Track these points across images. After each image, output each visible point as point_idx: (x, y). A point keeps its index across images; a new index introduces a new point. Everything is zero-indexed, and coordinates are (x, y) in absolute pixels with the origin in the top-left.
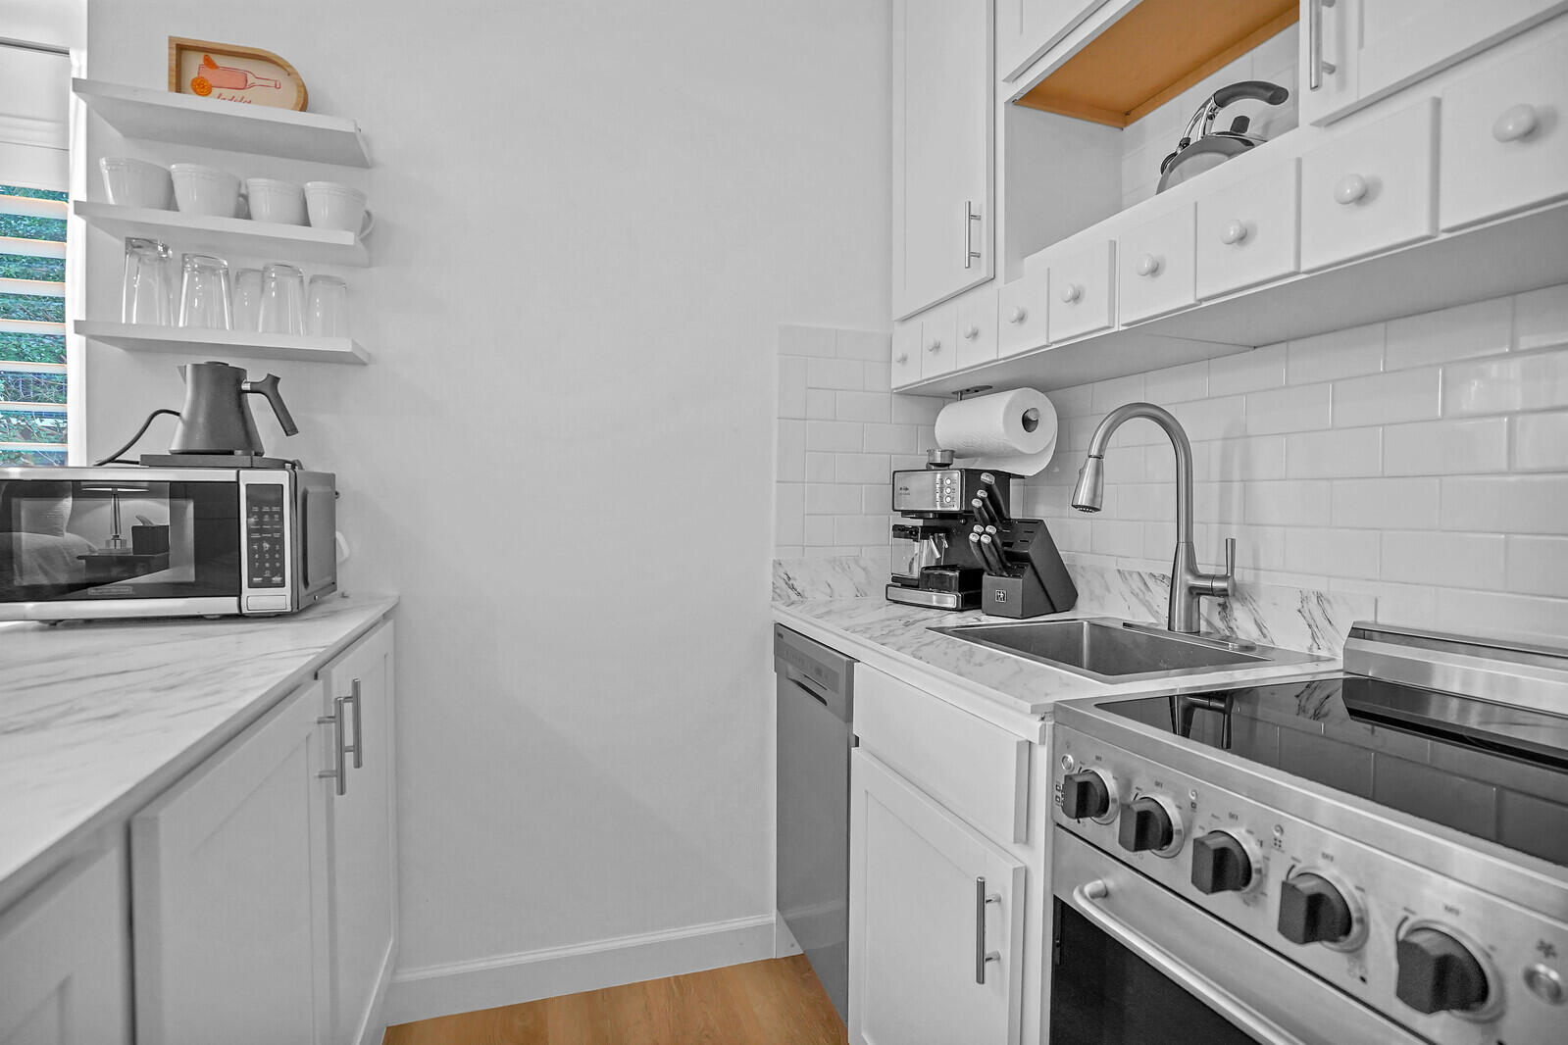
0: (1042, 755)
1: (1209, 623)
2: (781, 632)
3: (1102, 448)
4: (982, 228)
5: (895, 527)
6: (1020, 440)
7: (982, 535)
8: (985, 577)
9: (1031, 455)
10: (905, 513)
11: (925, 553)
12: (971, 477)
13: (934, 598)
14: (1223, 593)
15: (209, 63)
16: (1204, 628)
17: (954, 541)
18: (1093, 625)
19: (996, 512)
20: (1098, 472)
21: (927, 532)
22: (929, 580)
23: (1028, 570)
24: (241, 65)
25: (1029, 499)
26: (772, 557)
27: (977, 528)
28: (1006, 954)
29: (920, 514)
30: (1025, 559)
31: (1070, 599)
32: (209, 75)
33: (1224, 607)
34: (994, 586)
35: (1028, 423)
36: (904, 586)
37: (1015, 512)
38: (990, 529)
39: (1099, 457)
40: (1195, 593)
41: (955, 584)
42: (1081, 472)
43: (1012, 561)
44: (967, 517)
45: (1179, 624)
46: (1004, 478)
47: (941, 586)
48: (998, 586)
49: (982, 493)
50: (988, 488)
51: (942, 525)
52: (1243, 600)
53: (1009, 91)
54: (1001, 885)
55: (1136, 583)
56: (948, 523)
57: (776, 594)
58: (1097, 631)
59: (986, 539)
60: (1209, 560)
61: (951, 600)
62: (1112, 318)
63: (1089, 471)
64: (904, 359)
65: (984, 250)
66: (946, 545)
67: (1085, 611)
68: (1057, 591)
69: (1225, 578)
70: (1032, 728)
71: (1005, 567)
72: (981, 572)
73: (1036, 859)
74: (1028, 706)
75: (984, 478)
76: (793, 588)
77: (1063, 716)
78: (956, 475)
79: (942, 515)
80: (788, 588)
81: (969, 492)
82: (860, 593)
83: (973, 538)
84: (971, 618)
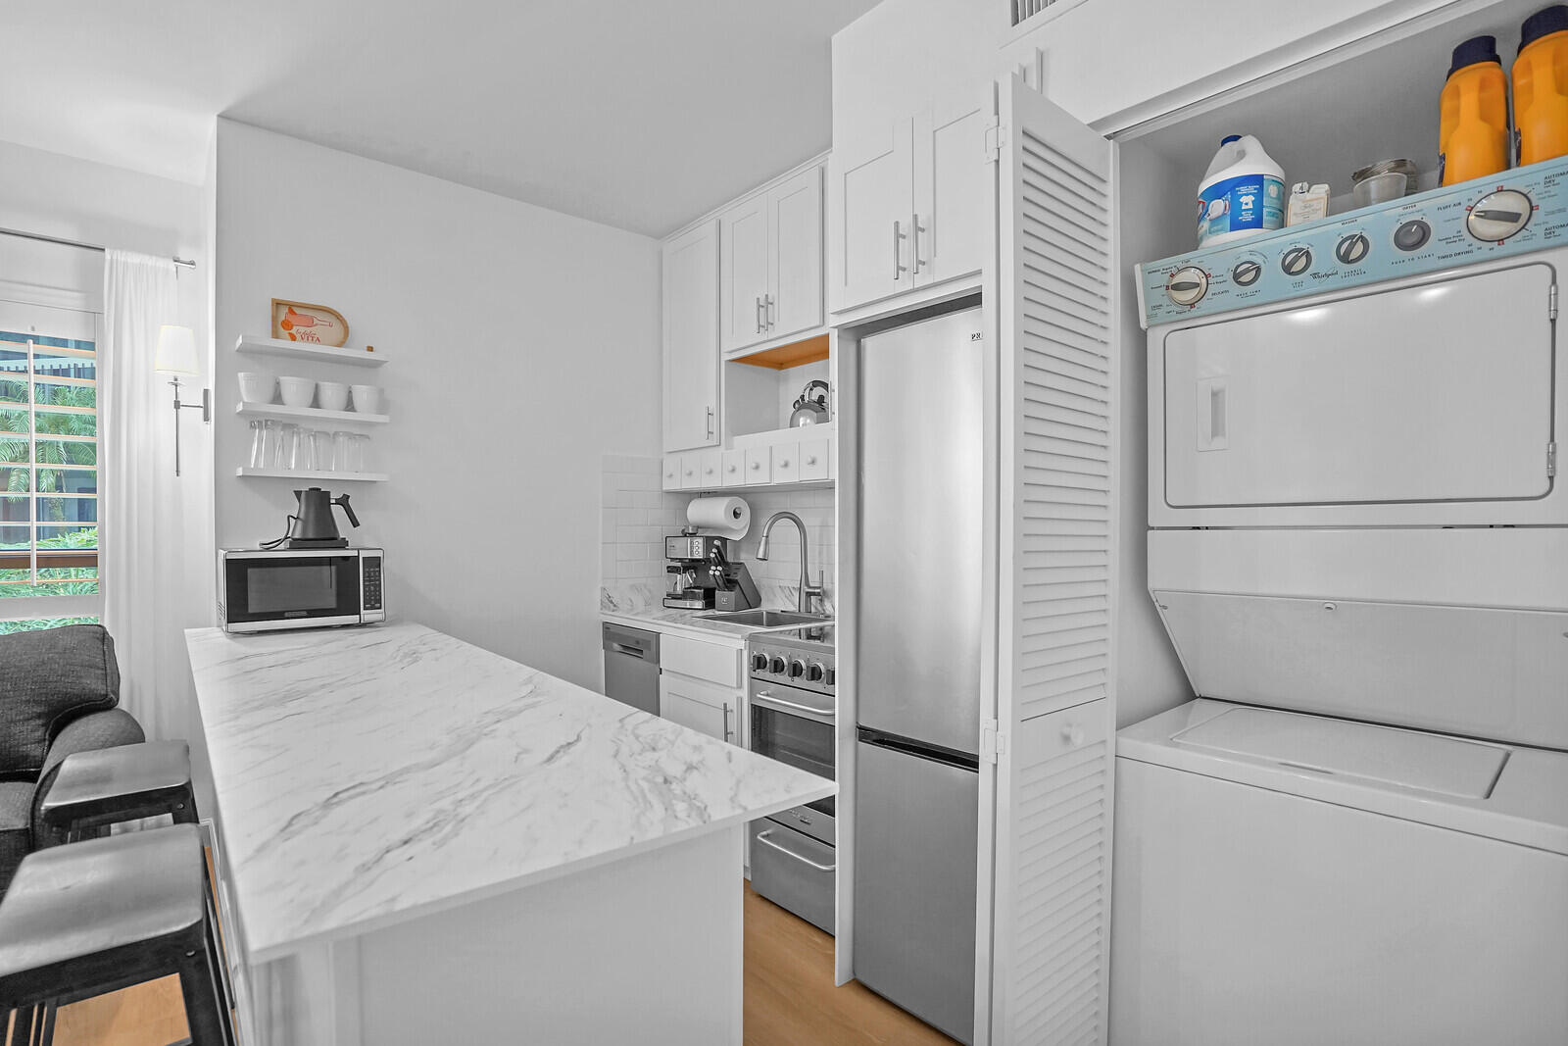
0: (745, 654)
1: (816, 608)
2: (606, 626)
3: (768, 533)
4: (714, 420)
5: (668, 567)
6: (733, 523)
7: (715, 571)
8: (717, 592)
9: (738, 531)
10: (672, 559)
11: (683, 580)
12: (709, 541)
13: (688, 604)
14: (819, 594)
15: (291, 312)
16: (813, 610)
17: (699, 574)
18: (768, 613)
19: (721, 560)
20: (767, 543)
21: (686, 569)
22: (687, 594)
23: (738, 587)
24: (310, 313)
25: (736, 554)
26: (600, 585)
27: (713, 568)
28: (735, 732)
29: (681, 560)
30: (736, 582)
31: (758, 602)
32: (291, 318)
33: (821, 600)
34: (721, 596)
35: (736, 515)
36: (673, 598)
37: (730, 559)
38: (719, 568)
39: (767, 537)
40: (809, 594)
41: (701, 596)
42: (760, 543)
43: (730, 583)
44: (707, 561)
45: (803, 609)
46: (724, 540)
47: (694, 597)
48: (724, 596)
49: (714, 550)
50: (717, 547)
51: (691, 565)
52: (828, 597)
53: (726, 357)
54: (732, 705)
55: (787, 592)
56: (695, 564)
57: (603, 606)
58: (769, 615)
59: (717, 573)
60: (814, 581)
61: (699, 604)
62: (771, 480)
63: (763, 543)
64: (671, 476)
65: (715, 430)
66: (694, 576)
67: (765, 607)
68: (752, 598)
69: (819, 588)
70: (742, 644)
71: (727, 587)
72: (715, 589)
73: (744, 693)
74: (740, 636)
75: (716, 542)
76: (611, 602)
77: (752, 639)
78: (701, 540)
79: (693, 560)
80: (609, 602)
81: (707, 549)
82: (647, 604)
83: (711, 572)
84: (710, 612)
